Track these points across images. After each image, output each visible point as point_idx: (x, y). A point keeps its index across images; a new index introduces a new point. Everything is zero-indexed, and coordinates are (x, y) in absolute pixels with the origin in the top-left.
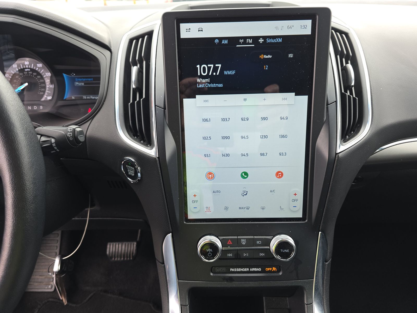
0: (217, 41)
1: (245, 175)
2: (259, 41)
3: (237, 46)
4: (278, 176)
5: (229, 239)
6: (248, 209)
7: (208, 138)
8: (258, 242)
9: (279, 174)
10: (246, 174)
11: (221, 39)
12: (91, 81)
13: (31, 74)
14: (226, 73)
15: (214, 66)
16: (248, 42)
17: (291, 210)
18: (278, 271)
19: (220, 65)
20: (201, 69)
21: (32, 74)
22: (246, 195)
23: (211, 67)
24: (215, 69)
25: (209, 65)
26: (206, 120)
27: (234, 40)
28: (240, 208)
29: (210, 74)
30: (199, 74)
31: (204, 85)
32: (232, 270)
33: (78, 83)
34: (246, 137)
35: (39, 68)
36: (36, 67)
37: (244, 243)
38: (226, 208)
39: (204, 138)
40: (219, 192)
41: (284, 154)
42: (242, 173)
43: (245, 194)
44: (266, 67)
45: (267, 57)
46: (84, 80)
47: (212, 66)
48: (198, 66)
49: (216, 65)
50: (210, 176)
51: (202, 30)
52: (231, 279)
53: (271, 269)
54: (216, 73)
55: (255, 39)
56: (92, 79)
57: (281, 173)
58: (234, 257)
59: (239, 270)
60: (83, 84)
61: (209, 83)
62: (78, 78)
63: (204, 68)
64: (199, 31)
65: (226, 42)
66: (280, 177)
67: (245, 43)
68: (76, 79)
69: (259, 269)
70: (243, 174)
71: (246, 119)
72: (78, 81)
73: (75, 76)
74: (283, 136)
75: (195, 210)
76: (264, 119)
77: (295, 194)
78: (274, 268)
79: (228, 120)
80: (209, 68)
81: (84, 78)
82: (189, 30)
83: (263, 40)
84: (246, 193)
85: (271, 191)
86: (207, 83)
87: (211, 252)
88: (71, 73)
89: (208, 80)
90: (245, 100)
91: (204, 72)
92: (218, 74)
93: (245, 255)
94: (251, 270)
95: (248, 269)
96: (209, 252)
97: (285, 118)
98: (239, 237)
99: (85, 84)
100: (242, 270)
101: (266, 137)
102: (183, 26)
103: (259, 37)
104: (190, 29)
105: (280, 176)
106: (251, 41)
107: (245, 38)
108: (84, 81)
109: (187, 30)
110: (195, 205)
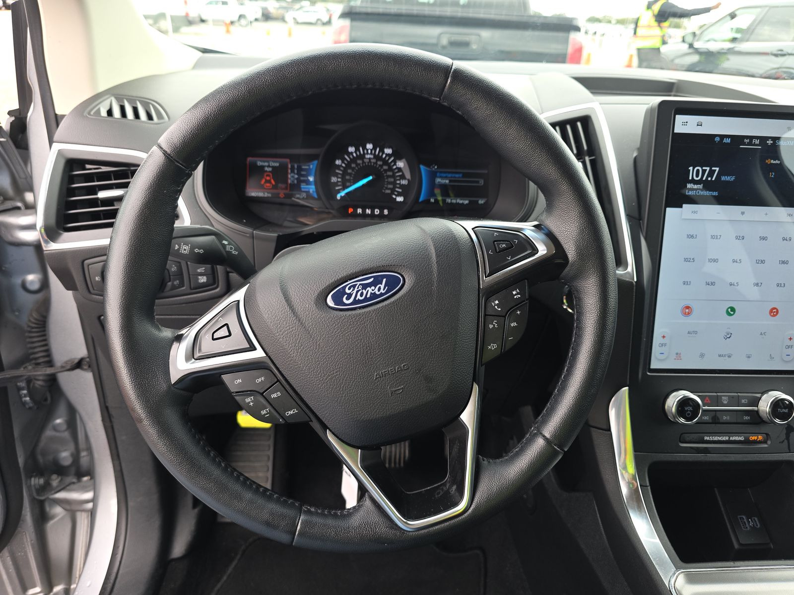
0: (717, 139)
1: (731, 311)
2: (768, 142)
3: (741, 147)
4: (772, 314)
5: (707, 396)
6: (729, 357)
7: (691, 260)
8: (743, 401)
9: (774, 311)
10: (733, 309)
11: (722, 137)
12: (459, 177)
13: (374, 163)
14: (723, 178)
15: (711, 170)
16: (754, 143)
17: (783, 360)
18: (765, 442)
19: (717, 169)
20: (693, 172)
21: (376, 163)
22: (729, 338)
23: (706, 170)
24: (711, 173)
25: (704, 168)
26: (692, 236)
27: (737, 140)
28: (720, 356)
29: (704, 179)
30: (690, 178)
31: (695, 192)
32: (707, 438)
33: (440, 180)
34: (738, 261)
35: (387, 155)
36: (383, 152)
37: (725, 402)
38: (702, 356)
39: (686, 260)
40: (696, 332)
41: (782, 285)
42: (728, 308)
43: (728, 336)
44: (772, 174)
45: (774, 162)
46: (450, 175)
47: (708, 169)
48: (691, 168)
49: (713, 168)
50: (687, 310)
51: (701, 125)
52: (706, 451)
53: (756, 438)
54: (712, 178)
55: (763, 139)
56: (461, 175)
57: (775, 310)
58: (711, 421)
59: (716, 438)
60: (447, 181)
61: (702, 190)
62: (441, 172)
63: (698, 171)
64: (698, 125)
65: (728, 141)
66: (774, 316)
67: (750, 144)
68: (438, 174)
69: (742, 438)
70: (729, 310)
71: (741, 238)
72: (441, 177)
73: (437, 170)
74: (783, 262)
75: (662, 357)
76: (764, 238)
77: (790, 339)
78: (759, 437)
79: (719, 237)
80: (704, 171)
81: (449, 173)
82: (686, 124)
83: (772, 142)
84: (730, 335)
85: (761, 334)
86: (699, 189)
87: (690, 411)
88: (432, 164)
89: (701, 186)
90: (743, 213)
91: (697, 176)
92: (713, 179)
93: (725, 418)
94: (731, 439)
95: (727, 438)
96: (687, 410)
97: (788, 239)
98: (719, 394)
99: (450, 181)
100: (720, 439)
101: (763, 262)
102: (680, 119)
103: (767, 138)
104: (687, 122)
105: (775, 314)
106: (757, 142)
107: (751, 138)
108: (449, 177)
109: (684, 124)
110: (663, 349)
